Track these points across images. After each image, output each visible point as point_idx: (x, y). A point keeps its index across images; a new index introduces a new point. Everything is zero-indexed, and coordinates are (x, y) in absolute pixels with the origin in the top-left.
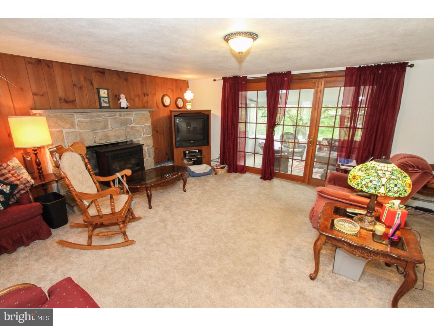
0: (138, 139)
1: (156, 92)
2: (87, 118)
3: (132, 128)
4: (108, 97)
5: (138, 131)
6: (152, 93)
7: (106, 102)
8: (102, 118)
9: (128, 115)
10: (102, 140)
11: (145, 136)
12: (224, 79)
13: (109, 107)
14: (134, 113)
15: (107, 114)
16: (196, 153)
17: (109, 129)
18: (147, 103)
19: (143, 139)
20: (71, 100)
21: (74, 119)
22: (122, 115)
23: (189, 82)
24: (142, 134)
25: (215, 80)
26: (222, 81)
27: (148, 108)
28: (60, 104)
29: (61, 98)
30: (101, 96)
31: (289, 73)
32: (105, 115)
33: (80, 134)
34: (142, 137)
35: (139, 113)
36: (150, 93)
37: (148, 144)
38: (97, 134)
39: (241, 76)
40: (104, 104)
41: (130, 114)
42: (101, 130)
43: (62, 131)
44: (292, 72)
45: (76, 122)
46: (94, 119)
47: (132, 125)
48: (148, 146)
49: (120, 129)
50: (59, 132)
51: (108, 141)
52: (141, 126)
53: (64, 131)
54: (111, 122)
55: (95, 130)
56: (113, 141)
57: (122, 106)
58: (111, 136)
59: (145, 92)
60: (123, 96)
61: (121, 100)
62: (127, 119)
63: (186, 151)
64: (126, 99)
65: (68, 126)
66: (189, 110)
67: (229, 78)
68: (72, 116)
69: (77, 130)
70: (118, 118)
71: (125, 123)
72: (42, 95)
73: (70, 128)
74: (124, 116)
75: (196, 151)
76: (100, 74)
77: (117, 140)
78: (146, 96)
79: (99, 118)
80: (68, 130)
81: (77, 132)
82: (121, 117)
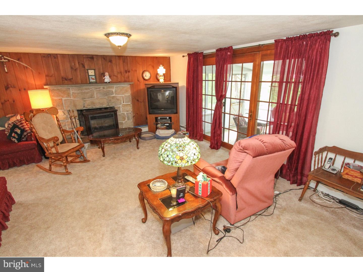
0: (119, 106)
1: (136, 69)
2: (78, 91)
3: (113, 97)
4: (95, 75)
5: (118, 100)
6: (133, 70)
7: (93, 79)
8: (90, 90)
9: (109, 87)
10: (89, 105)
11: (125, 103)
12: (189, 55)
13: (96, 83)
14: (115, 86)
15: (93, 87)
16: (167, 119)
17: (95, 98)
18: (129, 78)
19: (123, 106)
20: (69, 78)
21: (70, 91)
22: (105, 87)
23: (170, 58)
24: (122, 102)
25: (183, 56)
27: (129, 82)
28: (62, 82)
29: (63, 77)
30: (90, 74)
31: (231, 47)
32: (92, 88)
33: (73, 101)
34: (122, 104)
35: (119, 86)
36: (131, 70)
37: (128, 110)
38: (86, 101)
39: (200, 52)
40: (91, 81)
41: (112, 87)
42: (89, 98)
43: (62, 99)
44: (233, 47)
45: (71, 93)
46: (83, 91)
47: (113, 95)
48: (128, 111)
49: (103, 98)
50: (60, 99)
51: (94, 106)
52: (121, 96)
53: (64, 99)
54: (97, 94)
55: (85, 98)
56: (97, 107)
57: (105, 81)
58: (96, 103)
59: (126, 69)
60: (107, 74)
61: (105, 77)
62: (109, 90)
63: (158, 117)
64: (109, 76)
65: (66, 96)
66: (162, 83)
67: (192, 54)
68: (68, 89)
69: (72, 98)
70: (102, 90)
71: (107, 94)
72: (51, 76)
73: (67, 97)
74: (107, 89)
75: (167, 118)
76: (90, 59)
77: (101, 106)
78: (128, 72)
79: (88, 90)
80: (66, 98)
81: (71, 100)
82: (104, 90)
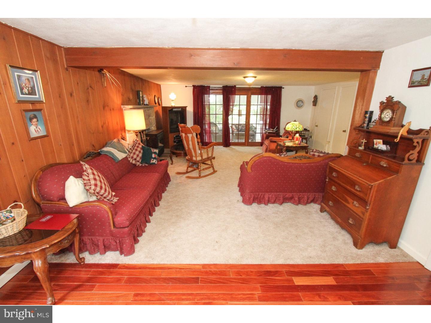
12: (194, 86)
23: (161, 85)
25: (186, 87)
26: (193, 87)
31: (235, 86)
39: (206, 85)
57: (145, 103)
66: (174, 106)
67: (198, 86)
78: (150, 96)
